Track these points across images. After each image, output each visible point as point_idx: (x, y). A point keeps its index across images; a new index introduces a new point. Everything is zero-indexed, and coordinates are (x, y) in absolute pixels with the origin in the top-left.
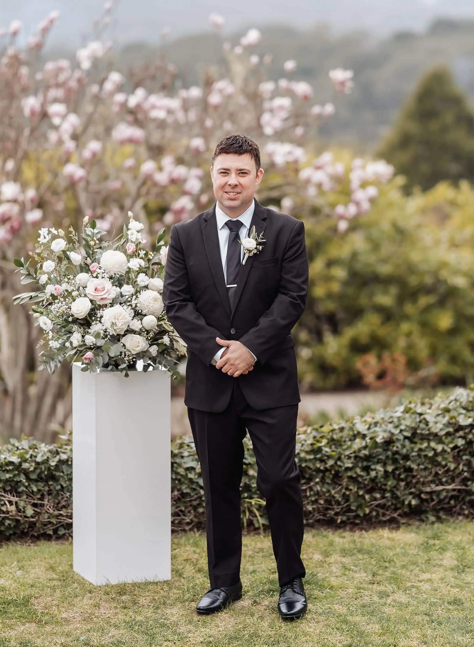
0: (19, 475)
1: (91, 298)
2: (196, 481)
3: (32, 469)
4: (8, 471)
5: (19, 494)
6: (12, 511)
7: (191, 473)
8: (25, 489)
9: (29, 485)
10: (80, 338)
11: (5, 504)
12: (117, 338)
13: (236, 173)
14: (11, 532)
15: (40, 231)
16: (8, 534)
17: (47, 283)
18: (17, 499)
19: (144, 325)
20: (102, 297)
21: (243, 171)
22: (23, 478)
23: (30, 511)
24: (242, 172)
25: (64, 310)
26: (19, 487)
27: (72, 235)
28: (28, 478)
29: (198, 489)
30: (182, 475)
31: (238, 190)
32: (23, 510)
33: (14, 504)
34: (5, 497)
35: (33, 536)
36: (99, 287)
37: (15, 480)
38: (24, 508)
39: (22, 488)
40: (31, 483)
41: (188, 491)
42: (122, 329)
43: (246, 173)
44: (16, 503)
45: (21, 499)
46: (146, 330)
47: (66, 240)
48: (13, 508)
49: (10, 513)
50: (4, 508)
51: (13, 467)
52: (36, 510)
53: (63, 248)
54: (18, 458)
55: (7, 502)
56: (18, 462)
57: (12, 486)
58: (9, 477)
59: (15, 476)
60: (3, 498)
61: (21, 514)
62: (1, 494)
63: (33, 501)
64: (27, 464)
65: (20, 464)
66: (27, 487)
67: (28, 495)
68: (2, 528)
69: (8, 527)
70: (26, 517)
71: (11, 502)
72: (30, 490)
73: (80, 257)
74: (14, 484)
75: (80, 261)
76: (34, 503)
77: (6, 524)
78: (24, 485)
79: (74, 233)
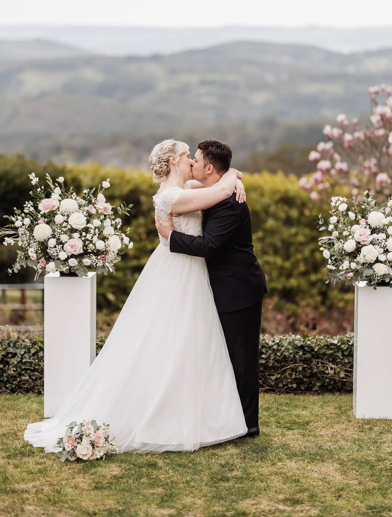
0: (338, 351)
1: (357, 240)
3: (345, 348)
4: (331, 349)
5: (337, 364)
8: (340, 361)
9: (343, 358)
10: (348, 265)
12: (370, 265)
14: (331, 387)
15: (331, 199)
16: (329, 388)
17: (333, 231)
18: (335, 366)
19: (388, 258)
20: (363, 240)
22: (340, 354)
23: (342, 375)
25: (342, 247)
26: (337, 359)
27: (354, 202)
28: (343, 355)
32: (338, 373)
33: (333, 369)
34: (329, 365)
35: (345, 390)
36: (362, 234)
37: (335, 355)
39: (339, 360)
42: (372, 260)
44: (335, 368)
45: (338, 366)
46: (389, 261)
47: (348, 204)
48: (332, 372)
49: (330, 375)
50: (327, 372)
51: (335, 347)
52: (347, 374)
53: (345, 209)
54: (339, 342)
55: (329, 368)
56: (339, 344)
57: (333, 358)
58: (331, 353)
59: (335, 352)
60: (327, 366)
61: (337, 376)
62: (327, 363)
63: (345, 369)
64: (344, 346)
65: (340, 346)
66: (342, 360)
67: (342, 364)
68: (325, 384)
69: (329, 384)
70: (340, 378)
71: (332, 369)
72: (344, 362)
73: (354, 215)
74: (334, 357)
75: (355, 218)
76: (346, 370)
77: (326, 381)
78: (340, 358)
79: (355, 200)
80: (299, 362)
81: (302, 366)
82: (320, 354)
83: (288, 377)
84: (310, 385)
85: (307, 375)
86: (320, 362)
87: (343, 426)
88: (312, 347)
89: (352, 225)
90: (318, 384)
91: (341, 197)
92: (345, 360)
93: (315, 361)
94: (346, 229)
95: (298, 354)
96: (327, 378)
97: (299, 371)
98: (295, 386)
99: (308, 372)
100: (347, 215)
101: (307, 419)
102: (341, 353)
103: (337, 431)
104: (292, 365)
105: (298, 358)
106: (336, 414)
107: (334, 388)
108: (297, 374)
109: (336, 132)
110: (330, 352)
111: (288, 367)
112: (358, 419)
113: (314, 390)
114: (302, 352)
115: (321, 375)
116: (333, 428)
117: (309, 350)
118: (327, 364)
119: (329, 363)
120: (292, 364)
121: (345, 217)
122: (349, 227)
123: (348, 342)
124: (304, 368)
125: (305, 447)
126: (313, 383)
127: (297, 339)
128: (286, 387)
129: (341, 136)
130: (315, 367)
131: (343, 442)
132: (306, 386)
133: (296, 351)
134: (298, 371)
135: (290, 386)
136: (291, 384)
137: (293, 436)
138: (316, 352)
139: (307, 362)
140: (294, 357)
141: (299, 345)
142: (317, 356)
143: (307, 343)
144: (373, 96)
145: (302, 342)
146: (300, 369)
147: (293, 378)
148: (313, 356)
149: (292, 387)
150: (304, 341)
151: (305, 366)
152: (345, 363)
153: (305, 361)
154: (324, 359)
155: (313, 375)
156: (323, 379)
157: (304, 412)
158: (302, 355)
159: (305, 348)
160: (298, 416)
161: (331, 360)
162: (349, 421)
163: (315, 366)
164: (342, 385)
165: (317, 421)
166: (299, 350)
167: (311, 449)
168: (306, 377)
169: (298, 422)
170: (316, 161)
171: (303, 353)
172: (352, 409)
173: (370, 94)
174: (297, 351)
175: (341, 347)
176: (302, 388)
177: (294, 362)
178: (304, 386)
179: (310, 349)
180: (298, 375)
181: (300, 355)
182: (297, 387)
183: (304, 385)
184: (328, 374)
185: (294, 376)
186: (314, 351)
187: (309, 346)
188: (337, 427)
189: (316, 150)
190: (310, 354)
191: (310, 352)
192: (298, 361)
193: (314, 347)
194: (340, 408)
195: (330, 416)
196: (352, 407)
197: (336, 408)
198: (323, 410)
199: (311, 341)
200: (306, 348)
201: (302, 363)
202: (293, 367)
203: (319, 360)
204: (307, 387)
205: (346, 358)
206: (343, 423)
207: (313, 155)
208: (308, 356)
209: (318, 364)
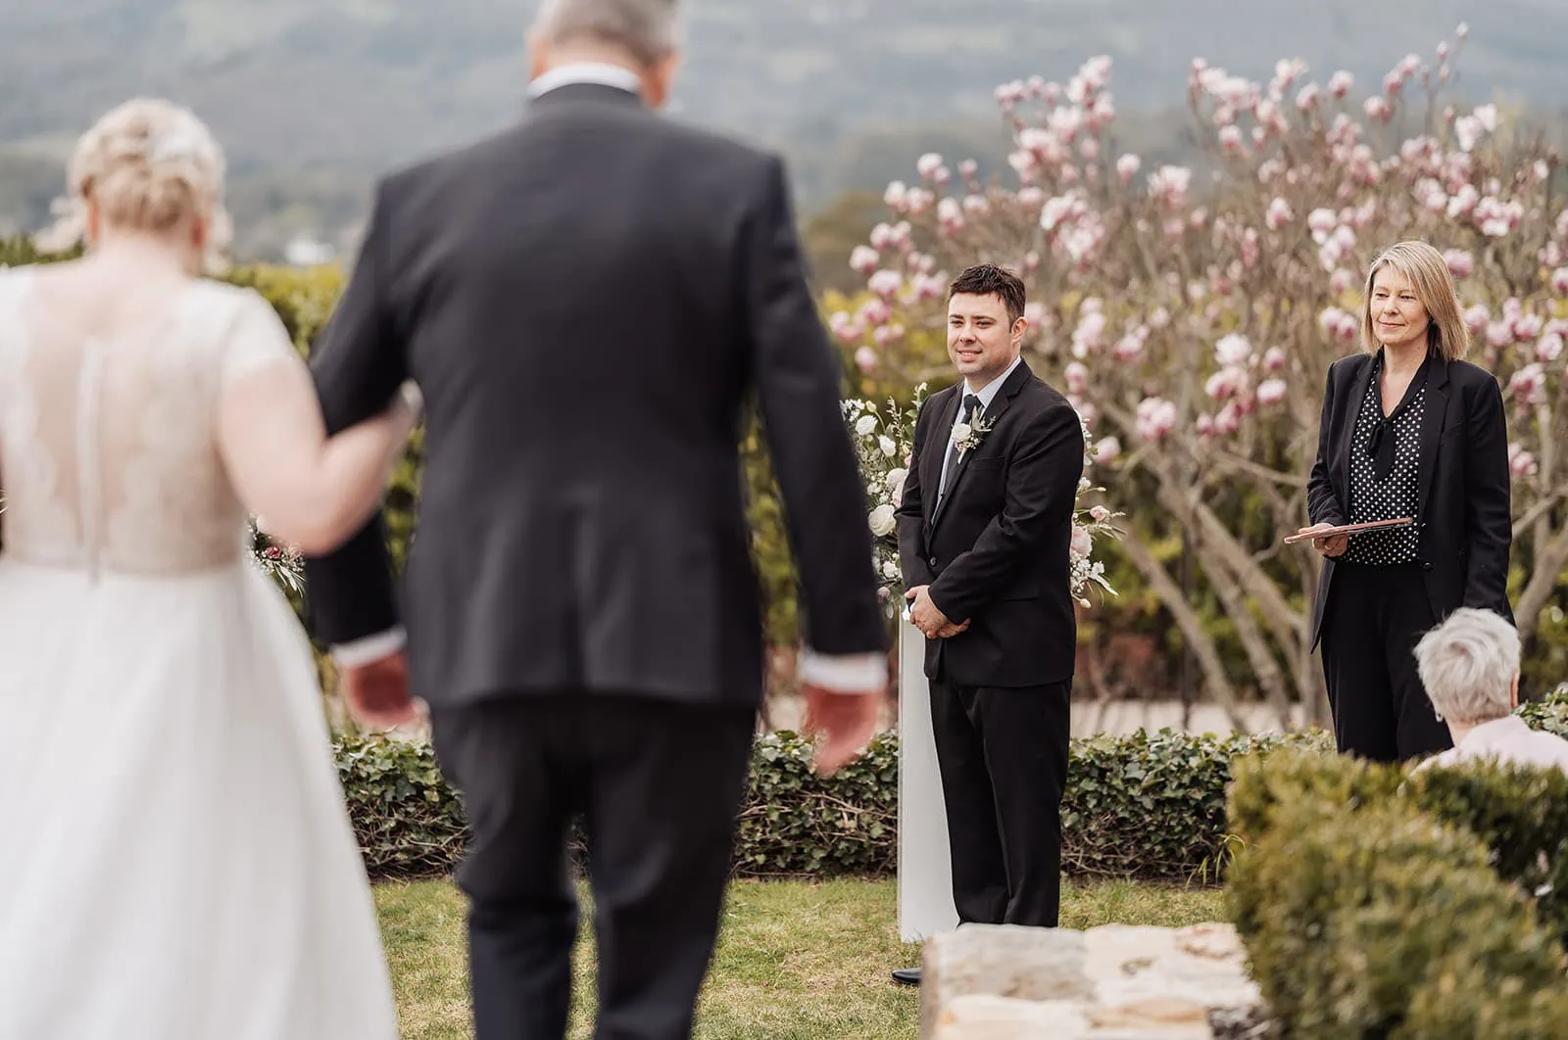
0: (867, 774)
2: (1139, 800)
3: (885, 766)
4: (850, 769)
5: (865, 804)
6: (849, 829)
7: (1133, 787)
9: (880, 790)
11: (842, 817)
13: (972, 323)
14: (852, 861)
16: (847, 864)
18: (861, 810)
21: (982, 320)
22: (870, 781)
23: (878, 831)
24: (982, 322)
26: (865, 793)
27: (891, 412)
28: (879, 782)
29: (1142, 812)
30: (1118, 791)
31: (975, 347)
32: (866, 828)
33: (855, 818)
34: (844, 807)
37: (859, 781)
38: (869, 825)
39: (869, 795)
40: (883, 788)
41: (1126, 815)
43: (988, 323)
44: (858, 816)
45: (868, 811)
47: (877, 418)
48: (852, 824)
49: (847, 832)
50: (839, 824)
51: (860, 764)
52: (889, 828)
53: (872, 429)
54: (869, 751)
55: (845, 815)
56: (870, 756)
57: (854, 791)
58: (851, 777)
59: (859, 775)
60: (841, 809)
61: (864, 834)
62: (838, 801)
63: (884, 815)
64: (881, 759)
65: (872, 759)
66: (875, 794)
67: (877, 805)
68: (837, 854)
69: (847, 853)
70: (871, 838)
71: (851, 816)
72: (881, 798)
73: (893, 444)
74: (857, 789)
75: (895, 451)
76: (886, 818)
77: (840, 847)
78: (871, 791)
79: (894, 409)
80: (773, 800)
81: (777, 809)
82: (821, 780)
83: (745, 837)
84: (800, 857)
85: (793, 832)
86: (822, 802)
87: (868, 962)
88: (802, 762)
89: (888, 469)
90: (819, 854)
91: (859, 401)
92: (882, 795)
93: (810, 797)
94: (873, 478)
95: (770, 781)
96: (840, 839)
97: (772, 822)
98: (761, 859)
99: (795, 825)
100: (876, 444)
101: (780, 946)
102: (873, 778)
103: (850, 976)
104: (755, 808)
105: (768, 791)
106: (852, 930)
107: (857, 863)
108: (768, 830)
109: (917, 198)
110: (848, 775)
111: (744, 814)
112: (905, 945)
113: (808, 869)
114: (779, 776)
115: (826, 833)
116: (841, 967)
117: (796, 771)
118: (838, 805)
119: (846, 802)
120: (755, 805)
121: (872, 448)
122: (881, 474)
123: (892, 750)
124: (782, 816)
125: (766, 1018)
126: (805, 851)
127: (768, 744)
128: (740, 863)
129: (932, 208)
130: (811, 814)
131: (858, 1005)
132: (788, 860)
133: (763, 774)
134: (768, 823)
135: (750, 859)
136: (753, 854)
137: (742, 990)
138: (812, 776)
139: (791, 801)
140: (760, 788)
141: (772, 759)
142: (814, 784)
143: (790, 752)
144: (1009, 106)
145: (779, 750)
146: (775, 817)
147: (757, 840)
148: (806, 786)
149: (755, 861)
150: (783, 749)
151: (787, 809)
152: (885, 802)
153: (785, 797)
154: (831, 792)
155: (805, 833)
156: (830, 840)
157: (775, 928)
158: (778, 783)
159: (787, 766)
160: (758, 938)
161: (850, 794)
162: (883, 950)
163: (810, 810)
164: (877, 854)
165: (804, 951)
166: (771, 772)
167: (780, 1023)
168: (790, 838)
169: (757, 955)
170: (869, 271)
171: (781, 778)
172: (896, 917)
173: (1002, 101)
174: (766, 773)
175: (873, 763)
176: (779, 864)
177: (760, 801)
178: (785, 859)
179: (798, 767)
180: (770, 832)
181: (773, 784)
182: (766, 861)
183: (784, 856)
184: (842, 830)
185: (759, 834)
186: (807, 772)
187: (796, 762)
188: (851, 964)
189: (868, 243)
190: (798, 781)
191: (799, 776)
192: (768, 799)
193: (806, 763)
194: (865, 916)
195: (838, 936)
196: (895, 911)
197: (856, 915)
198: (825, 922)
199: (802, 748)
200: (789, 767)
201: (778, 801)
202: (757, 812)
203: (819, 796)
204: (792, 860)
205: (887, 789)
206: (868, 954)
207: (862, 256)
208: (794, 784)
209: (817, 804)
